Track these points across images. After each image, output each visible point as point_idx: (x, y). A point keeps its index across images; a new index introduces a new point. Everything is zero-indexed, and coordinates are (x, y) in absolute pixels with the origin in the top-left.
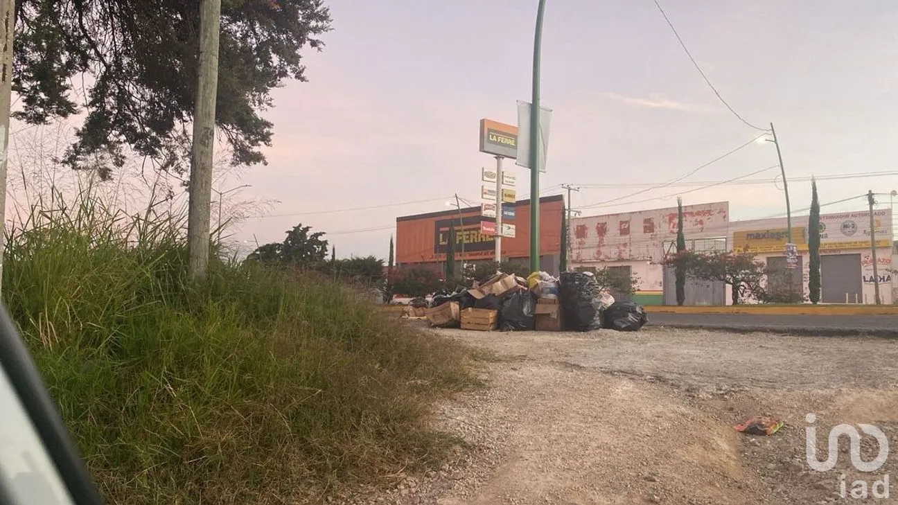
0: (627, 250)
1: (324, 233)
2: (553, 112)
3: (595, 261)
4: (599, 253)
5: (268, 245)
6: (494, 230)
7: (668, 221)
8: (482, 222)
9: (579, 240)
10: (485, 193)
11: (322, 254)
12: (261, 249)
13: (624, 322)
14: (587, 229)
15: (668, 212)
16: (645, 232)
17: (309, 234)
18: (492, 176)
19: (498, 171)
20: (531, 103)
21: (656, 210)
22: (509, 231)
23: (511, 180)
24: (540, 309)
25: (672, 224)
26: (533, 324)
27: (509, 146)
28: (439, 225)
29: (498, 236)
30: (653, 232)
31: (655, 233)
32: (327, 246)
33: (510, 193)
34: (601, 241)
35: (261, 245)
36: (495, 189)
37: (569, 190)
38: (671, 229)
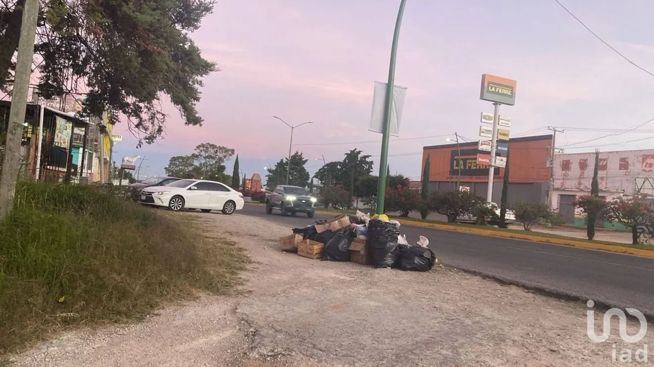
0: (604, 183)
1: (370, 156)
2: (407, 90)
3: (576, 190)
4: (580, 184)
5: (332, 163)
6: (488, 161)
7: (641, 160)
8: (478, 154)
9: (564, 172)
10: (483, 132)
11: (369, 171)
12: (328, 165)
13: (410, 264)
14: (571, 163)
15: (643, 153)
16: (620, 169)
17: (360, 156)
18: (489, 118)
19: (495, 115)
20: (387, 82)
21: (631, 151)
22: (501, 162)
23: (507, 122)
24: (353, 247)
25: (645, 163)
26: (347, 257)
27: (506, 95)
28: (454, 154)
29: (492, 166)
30: (627, 169)
31: (629, 171)
32: (372, 165)
33: (504, 132)
34: (582, 174)
35: (327, 162)
36: (491, 129)
37: (555, 132)
38: (644, 168)
